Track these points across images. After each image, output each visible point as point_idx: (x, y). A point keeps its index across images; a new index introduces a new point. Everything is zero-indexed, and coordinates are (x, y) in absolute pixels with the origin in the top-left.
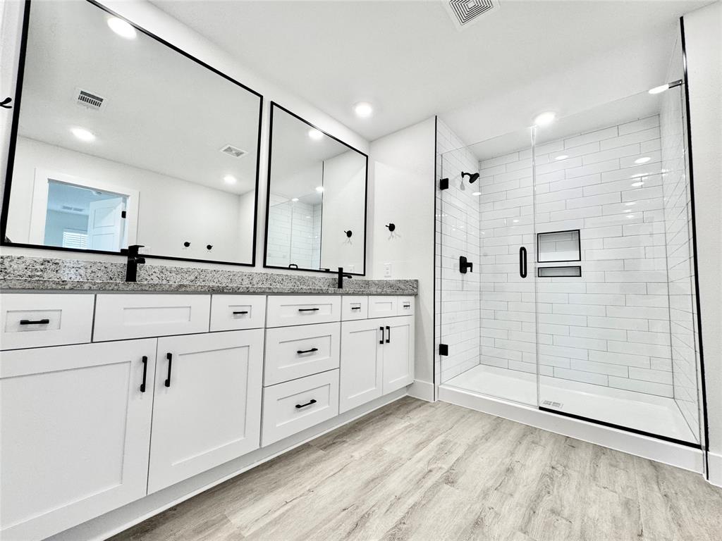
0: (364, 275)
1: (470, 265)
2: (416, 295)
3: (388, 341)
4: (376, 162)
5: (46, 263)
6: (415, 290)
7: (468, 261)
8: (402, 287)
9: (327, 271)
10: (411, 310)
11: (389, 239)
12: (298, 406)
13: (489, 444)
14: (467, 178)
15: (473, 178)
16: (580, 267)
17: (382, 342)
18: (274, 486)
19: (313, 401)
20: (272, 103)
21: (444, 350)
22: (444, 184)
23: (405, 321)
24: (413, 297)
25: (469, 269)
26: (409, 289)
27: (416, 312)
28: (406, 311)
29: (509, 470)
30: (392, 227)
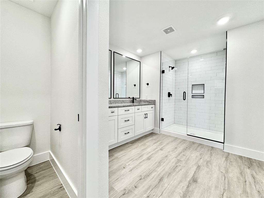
0: (140, 98)
1: (171, 95)
2: (155, 104)
3: (147, 117)
4: (143, 64)
6: (155, 103)
7: (171, 94)
8: (151, 102)
9: (129, 98)
10: (153, 109)
11: (147, 87)
12: (125, 134)
13: (172, 143)
14: (171, 68)
15: (173, 68)
16: (204, 95)
17: (145, 118)
18: (122, 150)
19: (129, 133)
20: (114, 52)
21: (163, 120)
22: (163, 72)
23: (152, 112)
24: (154, 105)
25: (171, 96)
26: (153, 103)
27: (155, 109)
28: (152, 109)
29: (176, 148)
30: (148, 84)
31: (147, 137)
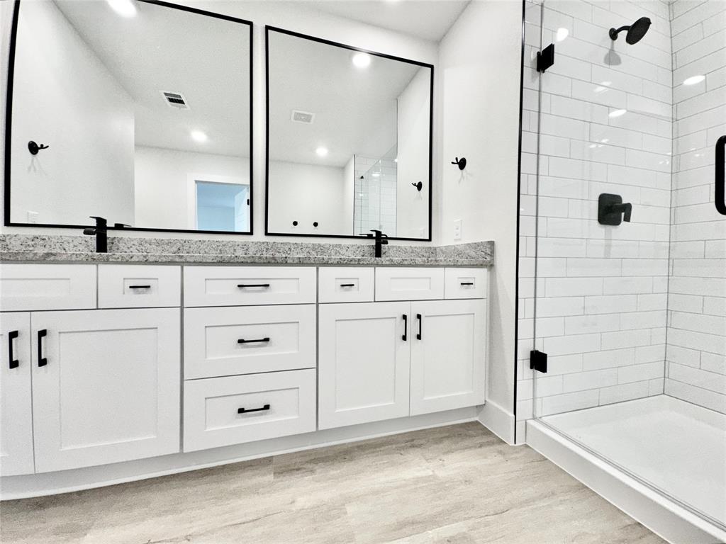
0: (430, 240)
1: (627, 208)
2: (491, 266)
3: (418, 337)
4: (446, 71)
5: (36, 239)
6: (490, 258)
7: (621, 201)
10: (479, 292)
11: (459, 181)
12: (242, 410)
14: (622, 36)
17: (404, 338)
19: (267, 407)
20: (267, 29)
21: (539, 361)
22: (545, 59)
24: (484, 271)
26: (480, 257)
27: (490, 294)
28: (467, 292)
30: (462, 164)
31: (413, 446)
